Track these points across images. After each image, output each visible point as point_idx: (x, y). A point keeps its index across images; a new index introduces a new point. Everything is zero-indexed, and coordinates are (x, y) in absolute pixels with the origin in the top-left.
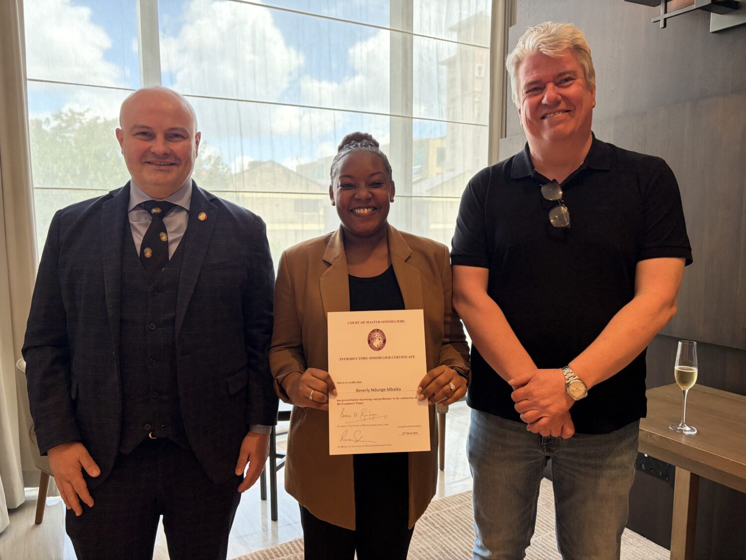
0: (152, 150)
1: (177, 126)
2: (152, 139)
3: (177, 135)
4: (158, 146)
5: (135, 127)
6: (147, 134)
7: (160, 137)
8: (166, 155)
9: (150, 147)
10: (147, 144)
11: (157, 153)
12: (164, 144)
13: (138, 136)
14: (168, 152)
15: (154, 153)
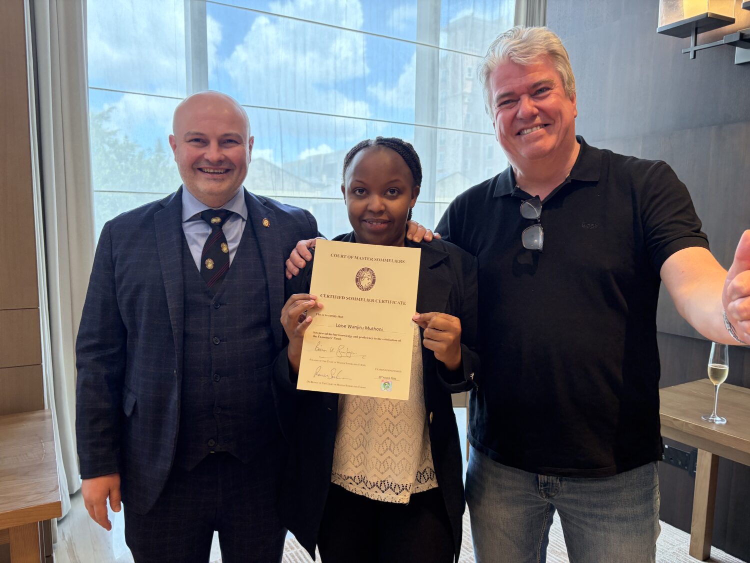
0: (206, 157)
1: (231, 131)
2: (206, 145)
3: (231, 141)
4: (212, 153)
5: (189, 133)
6: (201, 140)
7: (214, 144)
8: (220, 162)
9: (203, 154)
10: (201, 151)
11: (210, 160)
12: (218, 151)
13: (192, 143)
14: (223, 157)
15: (207, 160)
